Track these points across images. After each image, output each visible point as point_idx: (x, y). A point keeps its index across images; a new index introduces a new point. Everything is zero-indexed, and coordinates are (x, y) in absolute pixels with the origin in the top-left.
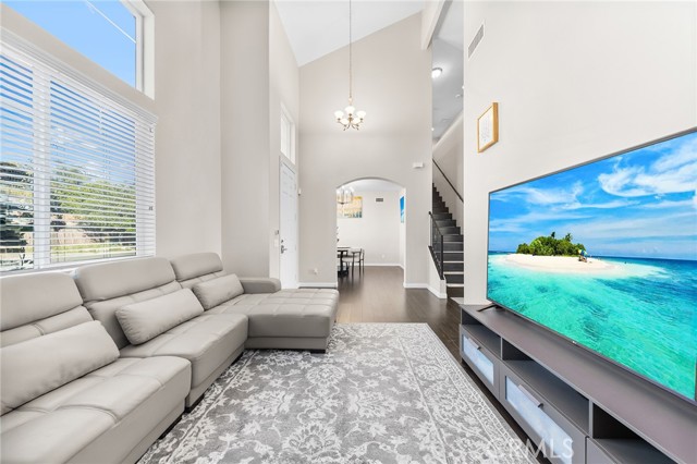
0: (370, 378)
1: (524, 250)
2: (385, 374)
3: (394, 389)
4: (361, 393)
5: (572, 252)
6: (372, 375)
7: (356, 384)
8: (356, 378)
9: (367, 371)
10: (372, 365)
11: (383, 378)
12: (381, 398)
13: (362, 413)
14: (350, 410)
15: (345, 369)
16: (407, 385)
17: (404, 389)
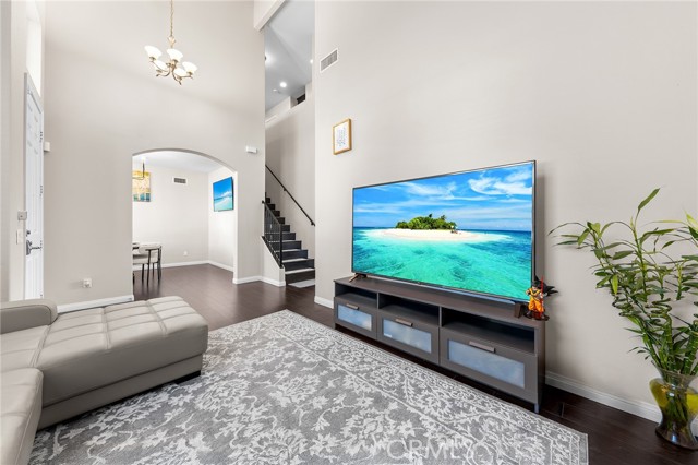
0: (278, 371)
1: (403, 226)
2: (287, 361)
3: (305, 369)
4: (280, 387)
5: (445, 227)
6: (276, 367)
7: (268, 382)
8: (262, 378)
9: (268, 367)
10: (269, 361)
11: (289, 365)
12: (301, 380)
13: (297, 400)
14: (283, 405)
15: (243, 377)
16: (312, 360)
17: (312, 364)
